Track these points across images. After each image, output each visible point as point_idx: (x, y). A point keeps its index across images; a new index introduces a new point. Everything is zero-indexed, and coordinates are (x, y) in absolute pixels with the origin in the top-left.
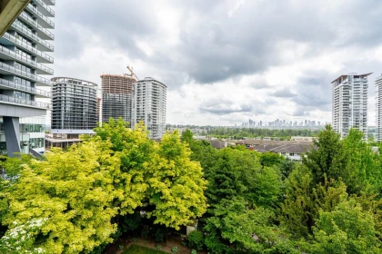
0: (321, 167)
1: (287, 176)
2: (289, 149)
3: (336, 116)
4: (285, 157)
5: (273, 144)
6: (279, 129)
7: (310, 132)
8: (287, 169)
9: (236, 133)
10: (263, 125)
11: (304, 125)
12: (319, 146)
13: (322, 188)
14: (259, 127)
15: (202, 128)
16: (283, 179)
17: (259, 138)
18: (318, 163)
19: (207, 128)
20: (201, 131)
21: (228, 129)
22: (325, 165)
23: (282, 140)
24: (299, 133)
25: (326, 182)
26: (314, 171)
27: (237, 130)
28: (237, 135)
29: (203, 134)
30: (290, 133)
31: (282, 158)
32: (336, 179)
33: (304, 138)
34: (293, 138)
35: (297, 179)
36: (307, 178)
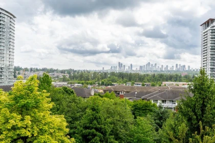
0: (196, 114)
1: (161, 126)
2: (161, 96)
3: (204, 60)
4: (158, 105)
5: (145, 91)
6: (150, 73)
7: (180, 77)
8: (161, 118)
9: (104, 78)
10: (134, 69)
11: (174, 69)
12: (193, 92)
13: (198, 137)
14: (130, 72)
15: (63, 72)
16: (157, 130)
17: (129, 84)
18: (194, 111)
19: (69, 72)
20: (61, 76)
21: (95, 73)
22: (199, 112)
23: (153, 85)
24: (170, 78)
25: (202, 131)
26: (190, 120)
27: (104, 75)
28: (106, 81)
29: (64, 80)
30: (162, 78)
31: (154, 105)
32: (211, 127)
33: (175, 83)
34: (164, 83)
35: (173, 129)
36: (183, 127)
